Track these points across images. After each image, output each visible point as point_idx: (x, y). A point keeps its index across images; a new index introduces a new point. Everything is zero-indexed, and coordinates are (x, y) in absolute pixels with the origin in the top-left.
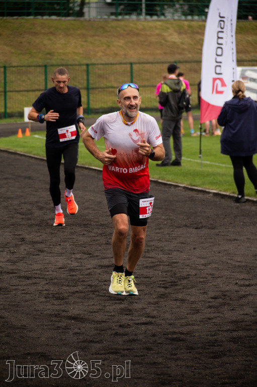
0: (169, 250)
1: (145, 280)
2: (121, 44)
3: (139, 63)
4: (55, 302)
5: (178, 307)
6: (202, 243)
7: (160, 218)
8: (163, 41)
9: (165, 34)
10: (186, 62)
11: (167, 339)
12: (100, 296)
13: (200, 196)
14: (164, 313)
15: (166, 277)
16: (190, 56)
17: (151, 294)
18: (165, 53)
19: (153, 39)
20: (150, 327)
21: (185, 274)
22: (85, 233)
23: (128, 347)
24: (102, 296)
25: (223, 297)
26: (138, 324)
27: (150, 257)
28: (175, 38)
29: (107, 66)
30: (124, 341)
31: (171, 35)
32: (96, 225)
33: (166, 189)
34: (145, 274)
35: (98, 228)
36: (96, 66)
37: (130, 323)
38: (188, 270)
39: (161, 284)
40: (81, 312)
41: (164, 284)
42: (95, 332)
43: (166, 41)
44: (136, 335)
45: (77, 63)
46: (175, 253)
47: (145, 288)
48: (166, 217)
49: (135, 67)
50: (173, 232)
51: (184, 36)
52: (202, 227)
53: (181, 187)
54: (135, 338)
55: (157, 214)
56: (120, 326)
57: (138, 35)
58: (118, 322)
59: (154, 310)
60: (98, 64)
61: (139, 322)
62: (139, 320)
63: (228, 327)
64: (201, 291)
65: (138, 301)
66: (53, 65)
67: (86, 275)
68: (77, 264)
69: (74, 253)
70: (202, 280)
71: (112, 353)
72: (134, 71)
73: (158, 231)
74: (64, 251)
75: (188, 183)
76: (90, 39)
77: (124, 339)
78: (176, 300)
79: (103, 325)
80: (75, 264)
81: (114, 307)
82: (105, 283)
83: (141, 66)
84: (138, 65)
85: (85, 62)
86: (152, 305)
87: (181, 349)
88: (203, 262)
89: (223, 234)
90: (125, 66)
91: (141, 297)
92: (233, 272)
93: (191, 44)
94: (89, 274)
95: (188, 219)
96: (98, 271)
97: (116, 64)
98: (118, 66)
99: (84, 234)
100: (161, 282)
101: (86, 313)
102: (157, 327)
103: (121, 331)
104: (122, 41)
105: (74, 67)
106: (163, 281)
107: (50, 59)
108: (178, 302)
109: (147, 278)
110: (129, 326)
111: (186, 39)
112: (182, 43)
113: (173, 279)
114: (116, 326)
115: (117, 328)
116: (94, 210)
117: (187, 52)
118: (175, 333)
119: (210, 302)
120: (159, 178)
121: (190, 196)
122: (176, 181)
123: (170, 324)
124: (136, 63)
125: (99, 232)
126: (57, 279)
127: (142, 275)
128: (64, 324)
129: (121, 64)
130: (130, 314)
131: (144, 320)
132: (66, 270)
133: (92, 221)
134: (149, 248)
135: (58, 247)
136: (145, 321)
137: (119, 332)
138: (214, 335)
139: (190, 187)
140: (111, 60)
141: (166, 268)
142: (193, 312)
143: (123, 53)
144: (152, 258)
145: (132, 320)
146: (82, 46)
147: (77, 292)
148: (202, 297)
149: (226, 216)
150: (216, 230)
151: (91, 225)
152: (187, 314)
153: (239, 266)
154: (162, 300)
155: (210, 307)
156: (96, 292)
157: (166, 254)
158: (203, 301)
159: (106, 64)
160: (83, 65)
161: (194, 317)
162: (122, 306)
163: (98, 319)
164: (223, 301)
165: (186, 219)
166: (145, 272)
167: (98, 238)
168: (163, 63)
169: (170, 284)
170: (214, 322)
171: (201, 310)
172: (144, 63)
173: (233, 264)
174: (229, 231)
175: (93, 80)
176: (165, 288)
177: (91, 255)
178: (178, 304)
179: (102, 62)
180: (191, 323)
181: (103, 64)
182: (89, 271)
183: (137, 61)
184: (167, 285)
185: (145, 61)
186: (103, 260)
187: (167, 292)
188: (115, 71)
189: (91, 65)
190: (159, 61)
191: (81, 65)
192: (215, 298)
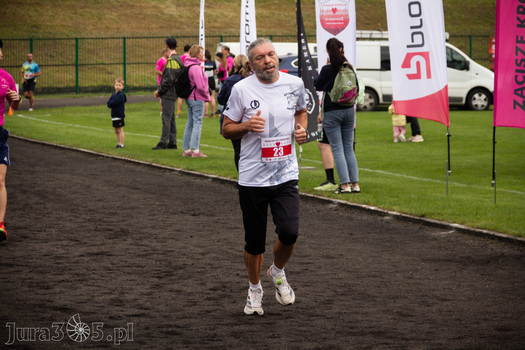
0: (164, 238)
1: (137, 269)
2: (114, 17)
3: (133, 38)
4: (39, 291)
5: (174, 299)
6: (200, 231)
7: (154, 204)
9: (162, 6)
10: (184, 37)
12: (88, 285)
13: (198, 181)
14: (158, 304)
15: (160, 267)
16: (189, 30)
17: (144, 285)
18: (162, 27)
19: (149, 12)
20: (143, 319)
21: (181, 263)
22: (72, 218)
24: (91, 285)
25: (223, 289)
26: (130, 316)
27: (143, 245)
28: (172, 10)
29: (98, 40)
31: (168, 7)
32: (84, 210)
33: (161, 174)
34: (137, 262)
35: (87, 214)
36: (86, 40)
37: (121, 314)
38: (184, 259)
39: (154, 274)
40: (67, 302)
41: (158, 274)
43: (162, 14)
45: (65, 37)
46: (170, 241)
47: (137, 277)
48: (160, 203)
49: (126, 40)
50: (168, 219)
51: (182, 8)
52: (200, 214)
53: (177, 171)
55: (150, 200)
56: (111, 318)
57: (132, 7)
58: (107, 314)
59: (147, 302)
60: (88, 39)
61: (131, 313)
64: (199, 282)
65: (130, 291)
66: (39, 39)
67: (74, 263)
68: (63, 251)
69: (60, 240)
70: (199, 270)
72: (127, 46)
73: (151, 217)
74: (49, 237)
75: (185, 167)
78: (171, 291)
80: (61, 251)
81: (103, 297)
82: (94, 271)
84: (131, 40)
85: (74, 36)
86: (145, 296)
87: (177, 344)
88: (201, 251)
89: (223, 222)
90: (118, 40)
92: (234, 262)
93: (189, 17)
94: (76, 262)
95: (184, 205)
96: (86, 259)
97: (108, 38)
98: (110, 41)
99: (71, 220)
100: (154, 272)
101: (72, 303)
102: (150, 319)
104: (115, 14)
105: (62, 41)
106: (156, 270)
107: (37, 33)
108: (173, 293)
109: (140, 267)
110: (120, 318)
111: (185, 12)
112: (180, 16)
113: (167, 268)
114: (105, 318)
116: (82, 195)
117: (185, 27)
118: (170, 326)
119: (208, 294)
120: (153, 162)
121: (187, 181)
122: (172, 164)
123: (165, 317)
124: (129, 38)
125: (88, 217)
126: (41, 267)
127: (134, 264)
128: (49, 315)
129: (113, 38)
130: (121, 306)
131: (136, 311)
132: (51, 257)
133: (80, 206)
134: (142, 236)
135: (42, 233)
136: (138, 313)
139: (186, 171)
140: (103, 34)
141: (160, 257)
142: (190, 304)
143: (115, 26)
144: (145, 246)
145: (123, 311)
147: (63, 281)
148: (200, 289)
149: (226, 202)
150: (215, 218)
151: (79, 210)
152: (184, 306)
153: (240, 256)
154: (156, 291)
155: (209, 299)
156: (84, 281)
157: (161, 242)
158: (201, 292)
159: (96, 38)
160: (72, 39)
161: (192, 309)
162: (112, 296)
163: (86, 310)
164: (223, 293)
165: (182, 205)
166: (137, 261)
167: (86, 224)
168: (159, 37)
169: (165, 274)
170: (213, 316)
171: (199, 302)
172: (138, 38)
173: (234, 253)
174: (229, 218)
175: (82, 56)
176: (160, 278)
177: (78, 242)
178: (174, 296)
179: (92, 37)
180: (187, 315)
181: (93, 38)
182: (76, 259)
183: (131, 36)
184: (162, 275)
185: (140, 36)
186: (92, 247)
187: (161, 282)
188: (107, 46)
189: (80, 39)
190: (154, 36)
191: (69, 39)
192: (214, 289)
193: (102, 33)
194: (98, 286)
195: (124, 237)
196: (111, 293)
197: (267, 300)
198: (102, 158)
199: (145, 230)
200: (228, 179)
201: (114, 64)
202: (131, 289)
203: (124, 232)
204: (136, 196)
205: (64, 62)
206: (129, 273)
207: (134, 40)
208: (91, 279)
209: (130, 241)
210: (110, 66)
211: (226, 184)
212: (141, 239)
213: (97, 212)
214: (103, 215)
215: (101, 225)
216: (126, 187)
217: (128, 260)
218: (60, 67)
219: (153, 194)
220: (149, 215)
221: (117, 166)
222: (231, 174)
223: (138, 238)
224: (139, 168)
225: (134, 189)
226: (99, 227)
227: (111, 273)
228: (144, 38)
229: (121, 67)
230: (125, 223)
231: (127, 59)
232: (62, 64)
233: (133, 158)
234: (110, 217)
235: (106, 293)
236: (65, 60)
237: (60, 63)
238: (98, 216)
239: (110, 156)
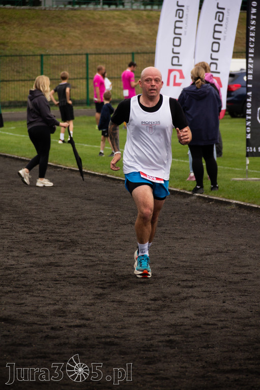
0: (111, 249)
1: (83, 279)
2: (77, 35)
3: (95, 54)
5: (115, 309)
7: (105, 215)
8: (120, 32)
9: (123, 24)
10: (144, 53)
11: (99, 343)
12: (34, 296)
14: (100, 315)
15: (105, 277)
16: (148, 46)
17: (88, 295)
18: (123, 44)
19: (111, 29)
20: (83, 330)
21: (125, 274)
22: (25, 229)
23: (59, 351)
24: (36, 296)
25: (163, 299)
26: (71, 326)
27: (90, 256)
28: (133, 28)
29: (62, 57)
30: (55, 345)
31: (128, 25)
32: (38, 221)
33: (115, 185)
34: (83, 273)
35: (39, 225)
36: (51, 56)
37: (63, 325)
38: (129, 270)
39: (99, 284)
40: (12, 313)
41: (102, 284)
42: (25, 334)
43: (123, 31)
44: (67, 338)
45: (31, 53)
46: (116, 252)
47: (82, 288)
48: (112, 214)
49: (90, 57)
50: (117, 230)
51: (142, 26)
54: (67, 341)
55: (102, 211)
57: (95, 25)
58: (50, 324)
59: (89, 312)
60: (53, 55)
61: (72, 324)
62: (72, 322)
63: (166, 331)
64: (141, 292)
65: (73, 302)
66: (6, 56)
67: (22, 274)
68: (13, 262)
69: (11, 251)
71: (41, 357)
72: (89, 62)
73: (101, 228)
76: (45, 29)
77: (54, 342)
78: (113, 301)
79: (34, 327)
80: (11, 262)
81: (47, 308)
82: (41, 282)
83: (97, 57)
84: (94, 56)
85: (39, 52)
86: (88, 307)
87: (114, 354)
89: (169, 232)
90: (81, 56)
91: (77, 298)
92: (177, 273)
93: (149, 35)
94: (25, 273)
96: (35, 270)
97: (71, 55)
98: (73, 57)
100: (99, 283)
101: (17, 314)
102: (90, 330)
103: (53, 334)
104: (79, 32)
105: (28, 57)
106: (101, 281)
107: (4, 50)
108: (115, 303)
109: (85, 277)
110: (61, 329)
111: (145, 30)
112: (140, 34)
113: (112, 279)
114: (47, 328)
115: (49, 331)
116: (37, 206)
117: (145, 43)
118: (109, 337)
119: (148, 304)
123: (105, 327)
124: (91, 54)
125: (40, 228)
127: (80, 274)
129: (76, 54)
130: (63, 316)
131: (78, 322)
133: (34, 217)
134: (91, 247)
136: (79, 324)
137: (50, 334)
138: (150, 340)
140: (67, 51)
141: (106, 268)
142: (130, 314)
143: (78, 43)
144: (92, 256)
145: (65, 322)
146: (37, 36)
147: (11, 292)
148: (141, 299)
149: (174, 213)
150: (162, 228)
151: (32, 221)
152: (124, 317)
153: (183, 266)
154: (99, 301)
155: (148, 309)
156: (30, 292)
157: (108, 253)
158: (142, 303)
159: (61, 55)
160: (37, 55)
161: (131, 320)
162: (56, 307)
163: (29, 321)
164: (163, 303)
165: (132, 216)
166: (83, 271)
167: (37, 235)
168: (120, 54)
169: (109, 284)
170: (151, 326)
171: (139, 312)
172: (100, 54)
173: (178, 263)
174: (176, 229)
175: (47, 72)
176: (103, 288)
177: (29, 253)
178: (115, 306)
179: (57, 53)
180: (127, 326)
181: (58, 55)
182: (25, 270)
183: (93, 52)
184: (105, 286)
185: (102, 52)
186: (41, 258)
187: (104, 292)
188: (70, 62)
189: (45, 55)
190: (116, 52)
191: (35, 55)
192: (155, 300)
193: (66, 49)
194: (43, 297)
195: (74, 248)
196: (55, 304)
197: (205, 310)
198: (60, 169)
199: (94, 241)
200: (178, 190)
201: (77, 79)
202: (75, 300)
203: (74, 243)
204: (88, 207)
205: (29, 77)
206: (74, 284)
207: (97, 56)
208: (37, 289)
209: (78, 251)
210: (73, 81)
211: (176, 195)
212: (89, 249)
213: (50, 223)
214: (55, 226)
215: (52, 236)
216: (80, 198)
217: (75, 270)
218: (26, 82)
219: (105, 204)
220: (99, 226)
221: (73, 177)
222: (181, 186)
223: (87, 249)
224: (94, 180)
225: (87, 200)
226: (50, 238)
227: (56, 284)
228: (106, 54)
229: (84, 82)
230: (75, 234)
231: (89, 74)
232: (28, 78)
233: (89, 170)
234: (62, 227)
235: (50, 304)
236: (31, 75)
237: (26, 78)
238: (50, 227)
239: (67, 168)
